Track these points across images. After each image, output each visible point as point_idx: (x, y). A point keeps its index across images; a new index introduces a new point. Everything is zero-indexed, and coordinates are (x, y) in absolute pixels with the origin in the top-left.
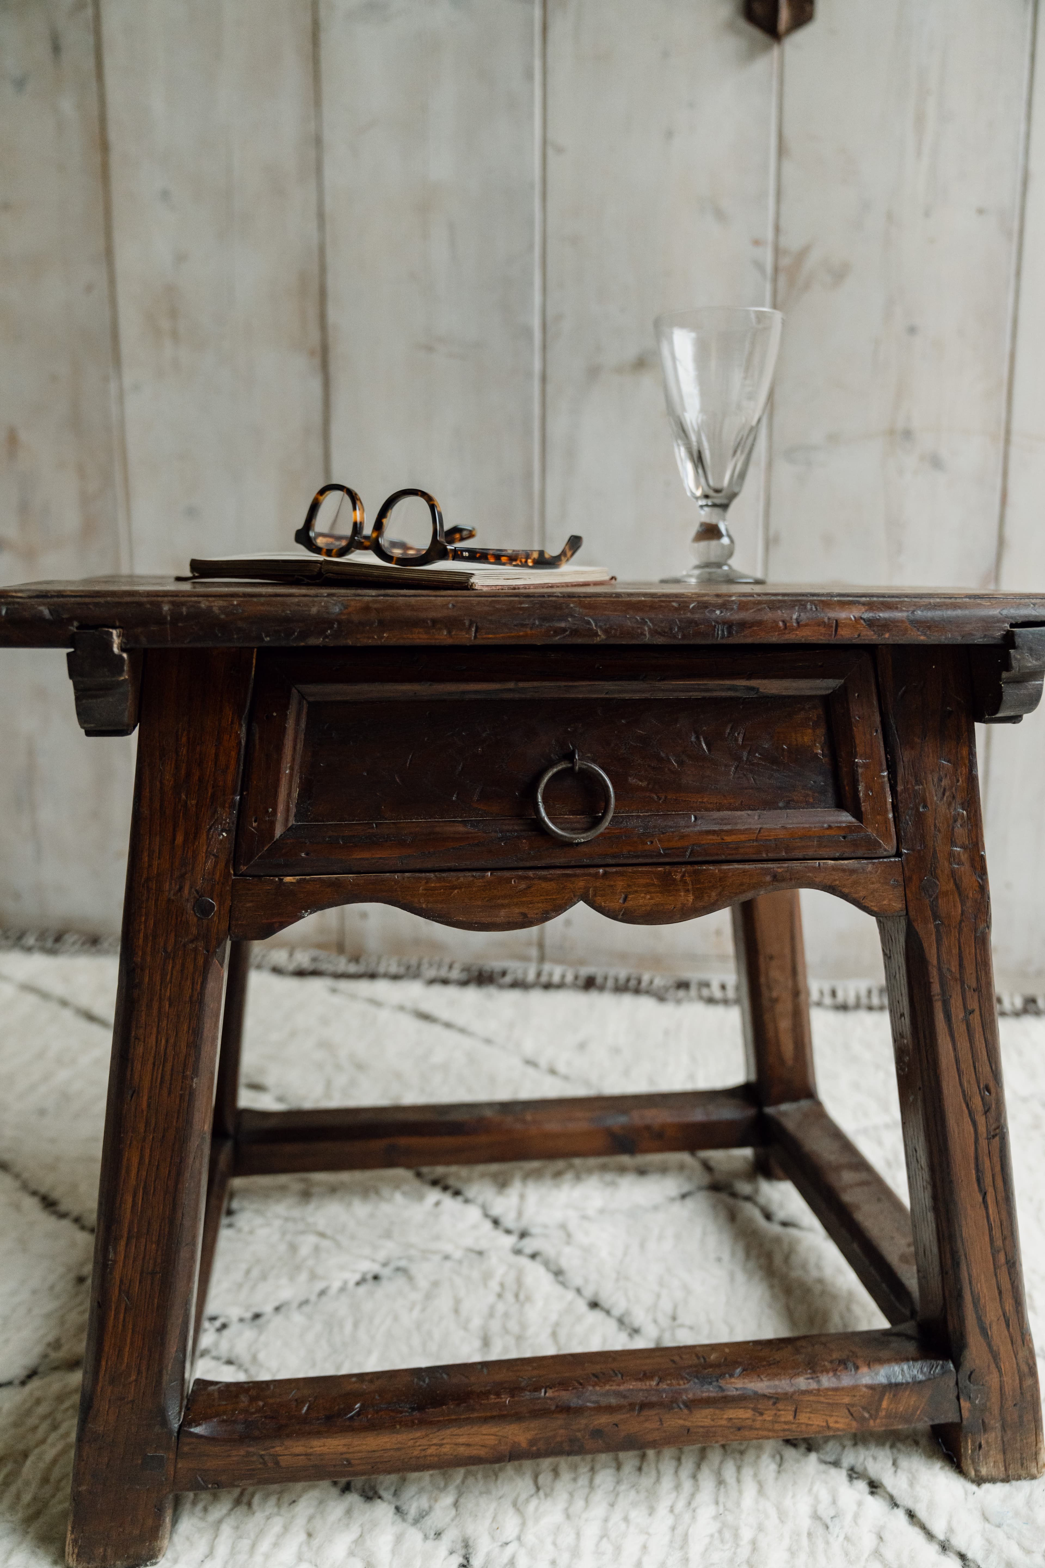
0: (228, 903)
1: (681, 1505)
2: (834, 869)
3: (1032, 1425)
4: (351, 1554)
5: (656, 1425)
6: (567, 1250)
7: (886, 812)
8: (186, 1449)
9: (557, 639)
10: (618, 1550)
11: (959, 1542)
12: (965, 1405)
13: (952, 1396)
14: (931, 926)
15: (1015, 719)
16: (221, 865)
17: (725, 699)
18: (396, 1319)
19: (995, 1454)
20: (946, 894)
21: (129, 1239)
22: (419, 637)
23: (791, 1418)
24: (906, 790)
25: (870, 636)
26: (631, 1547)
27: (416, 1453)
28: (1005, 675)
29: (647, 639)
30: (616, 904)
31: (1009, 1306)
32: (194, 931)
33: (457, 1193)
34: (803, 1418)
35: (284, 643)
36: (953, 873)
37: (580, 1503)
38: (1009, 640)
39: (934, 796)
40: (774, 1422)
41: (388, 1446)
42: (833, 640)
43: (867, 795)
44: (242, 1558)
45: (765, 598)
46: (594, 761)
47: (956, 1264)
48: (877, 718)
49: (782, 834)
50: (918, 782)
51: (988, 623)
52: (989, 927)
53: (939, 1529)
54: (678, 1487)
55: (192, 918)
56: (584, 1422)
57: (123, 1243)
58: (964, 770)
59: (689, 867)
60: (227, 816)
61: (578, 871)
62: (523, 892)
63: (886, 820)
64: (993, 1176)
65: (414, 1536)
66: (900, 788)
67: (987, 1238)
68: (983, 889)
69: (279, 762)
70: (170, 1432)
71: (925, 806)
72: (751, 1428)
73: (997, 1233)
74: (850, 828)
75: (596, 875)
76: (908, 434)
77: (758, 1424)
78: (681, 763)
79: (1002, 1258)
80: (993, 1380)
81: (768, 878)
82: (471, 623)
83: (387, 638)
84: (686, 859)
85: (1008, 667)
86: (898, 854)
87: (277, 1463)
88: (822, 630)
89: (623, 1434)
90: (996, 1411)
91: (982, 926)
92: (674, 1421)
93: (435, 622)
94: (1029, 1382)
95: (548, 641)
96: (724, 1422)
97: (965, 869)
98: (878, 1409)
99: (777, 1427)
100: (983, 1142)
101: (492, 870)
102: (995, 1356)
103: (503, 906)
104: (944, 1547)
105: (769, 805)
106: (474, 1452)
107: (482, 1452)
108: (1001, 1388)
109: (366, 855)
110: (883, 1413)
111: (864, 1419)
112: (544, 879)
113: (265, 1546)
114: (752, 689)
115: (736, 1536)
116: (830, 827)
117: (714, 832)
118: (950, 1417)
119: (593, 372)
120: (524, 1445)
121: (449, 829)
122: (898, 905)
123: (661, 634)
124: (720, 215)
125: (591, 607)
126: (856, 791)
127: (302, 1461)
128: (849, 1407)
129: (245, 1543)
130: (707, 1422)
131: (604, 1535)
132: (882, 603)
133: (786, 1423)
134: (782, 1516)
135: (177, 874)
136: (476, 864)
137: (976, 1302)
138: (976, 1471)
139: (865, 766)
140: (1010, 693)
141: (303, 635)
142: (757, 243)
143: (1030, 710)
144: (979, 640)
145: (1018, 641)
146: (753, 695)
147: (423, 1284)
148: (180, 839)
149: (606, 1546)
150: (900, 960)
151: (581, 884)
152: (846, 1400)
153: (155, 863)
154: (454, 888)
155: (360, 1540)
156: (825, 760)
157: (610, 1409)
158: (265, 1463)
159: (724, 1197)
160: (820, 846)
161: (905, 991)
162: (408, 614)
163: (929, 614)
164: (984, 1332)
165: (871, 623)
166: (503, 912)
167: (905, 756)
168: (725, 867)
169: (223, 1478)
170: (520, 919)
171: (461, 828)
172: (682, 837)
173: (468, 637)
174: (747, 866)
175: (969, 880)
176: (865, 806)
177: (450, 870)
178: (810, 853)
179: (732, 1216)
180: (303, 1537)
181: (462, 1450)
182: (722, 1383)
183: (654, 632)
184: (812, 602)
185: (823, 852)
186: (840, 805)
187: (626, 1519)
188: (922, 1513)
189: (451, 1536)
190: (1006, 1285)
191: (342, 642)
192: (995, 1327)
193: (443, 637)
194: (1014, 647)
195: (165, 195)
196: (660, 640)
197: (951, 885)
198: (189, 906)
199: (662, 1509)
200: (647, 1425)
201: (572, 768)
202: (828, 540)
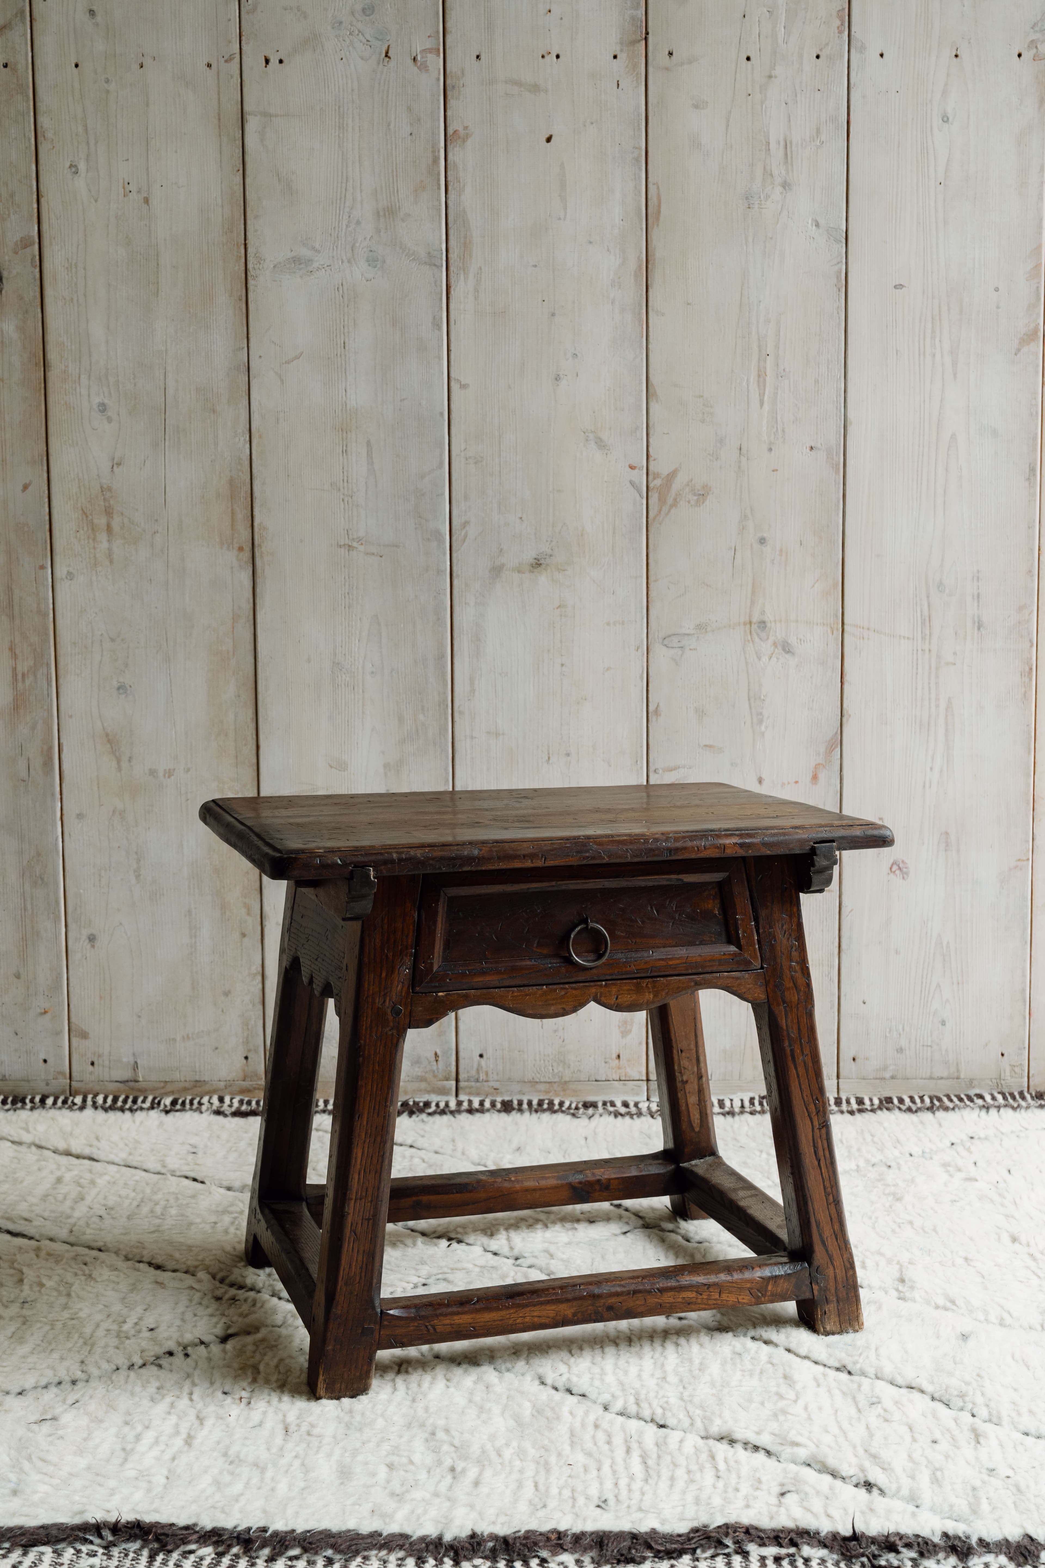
0: (409, 1008)
1: (657, 1355)
2: (727, 977)
3: (854, 1299)
4: (476, 1382)
5: (643, 1302)
6: (553, 1261)
7: (754, 944)
8: (386, 1323)
9: (585, 862)
10: (626, 1372)
11: (813, 1356)
12: (815, 1287)
13: (808, 1282)
14: (782, 1007)
15: (821, 891)
16: (405, 989)
17: (666, 886)
19: (834, 1318)
20: (789, 989)
21: (356, 1199)
22: (517, 864)
23: (717, 1296)
24: (764, 932)
25: (741, 852)
26: (634, 1370)
27: (511, 1322)
28: (812, 869)
29: (629, 860)
30: (613, 1001)
31: (836, 1227)
32: (391, 1024)
33: (459, 1241)
34: (724, 1296)
35: (451, 870)
36: (792, 977)
38: (813, 851)
39: (779, 935)
40: (708, 1299)
41: (496, 1318)
42: (723, 856)
43: (743, 936)
45: (687, 834)
46: (597, 923)
47: (806, 1204)
48: (748, 893)
49: (699, 959)
50: (771, 927)
51: (802, 842)
52: (813, 1006)
53: (803, 1352)
55: (391, 1018)
56: (602, 1301)
57: (353, 1202)
58: (795, 920)
59: (650, 980)
60: (408, 961)
61: (592, 984)
62: (563, 997)
63: (755, 949)
64: (824, 1150)
65: (509, 1375)
66: (761, 931)
67: (822, 1187)
68: (809, 985)
69: (435, 930)
70: (377, 1313)
71: (775, 940)
72: (696, 1303)
73: (827, 1184)
74: (735, 954)
75: (601, 986)
76: (763, 625)
77: (699, 1301)
78: (643, 922)
79: (831, 1198)
80: (830, 1272)
81: (692, 984)
82: (542, 855)
83: (502, 866)
84: (648, 975)
85: (813, 866)
86: (762, 968)
87: (435, 1329)
88: (717, 850)
89: (625, 1308)
90: (833, 1291)
91: (810, 1006)
92: (652, 1300)
93: (524, 856)
94: (851, 1273)
95: (580, 863)
96: (680, 1300)
97: (798, 975)
98: (766, 1291)
99: (710, 1302)
100: (817, 1131)
101: (547, 985)
102: (831, 1257)
103: (553, 1004)
104: (806, 1359)
105: (692, 944)
106: (543, 1321)
107: (547, 1321)
108: (835, 1277)
109: (480, 979)
110: (769, 1293)
111: (758, 1297)
112: (575, 989)
114: (680, 880)
115: (691, 1362)
116: (724, 954)
117: (663, 960)
118: (808, 1295)
119: (497, 571)
120: (570, 1316)
121: (524, 963)
122: (763, 996)
123: (637, 856)
124: (601, 444)
125: (600, 844)
126: (738, 934)
127: (448, 1329)
128: (750, 1290)
130: (671, 1300)
131: (617, 1368)
132: (747, 834)
133: (715, 1300)
134: (716, 1354)
135: (382, 993)
136: (539, 982)
137: (818, 1226)
138: (824, 1328)
139: (742, 920)
140: (815, 879)
141: (461, 866)
142: (632, 468)
143: (828, 886)
144: (798, 852)
145: (818, 852)
146: (680, 883)
148: (384, 975)
149: (619, 1371)
150: (766, 1029)
151: (593, 990)
152: (748, 1285)
153: (371, 988)
154: (527, 995)
155: (479, 1379)
156: (720, 917)
157: (617, 1294)
158: (428, 1330)
159: (656, 1231)
160: (719, 965)
161: (769, 1046)
162: (511, 852)
163: (771, 839)
164: (823, 1243)
165: (742, 845)
166: (552, 1008)
167: (763, 913)
168: (669, 978)
169: (405, 1340)
170: (561, 1011)
171: (528, 963)
172: (646, 963)
173: (539, 863)
174: (681, 978)
175: (801, 981)
176: (743, 942)
177: (524, 986)
178: (715, 969)
179: (663, 1240)
181: (536, 1319)
182: (678, 1278)
183: (633, 856)
184: (711, 836)
185: (721, 968)
186: (729, 942)
187: (627, 1362)
188: (793, 1348)
189: (530, 1374)
190: (834, 1216)
191: (479, 868)
192: (829, 1239)
193: (528, 864)
194: (816, 855)
195: (103, 408)
196: (636, 860)
197: (791, 985)
198: (389, 1011)
199: (647, 1357)
200: (637, 1302)
201: (587, 927)
202: (701, 713)
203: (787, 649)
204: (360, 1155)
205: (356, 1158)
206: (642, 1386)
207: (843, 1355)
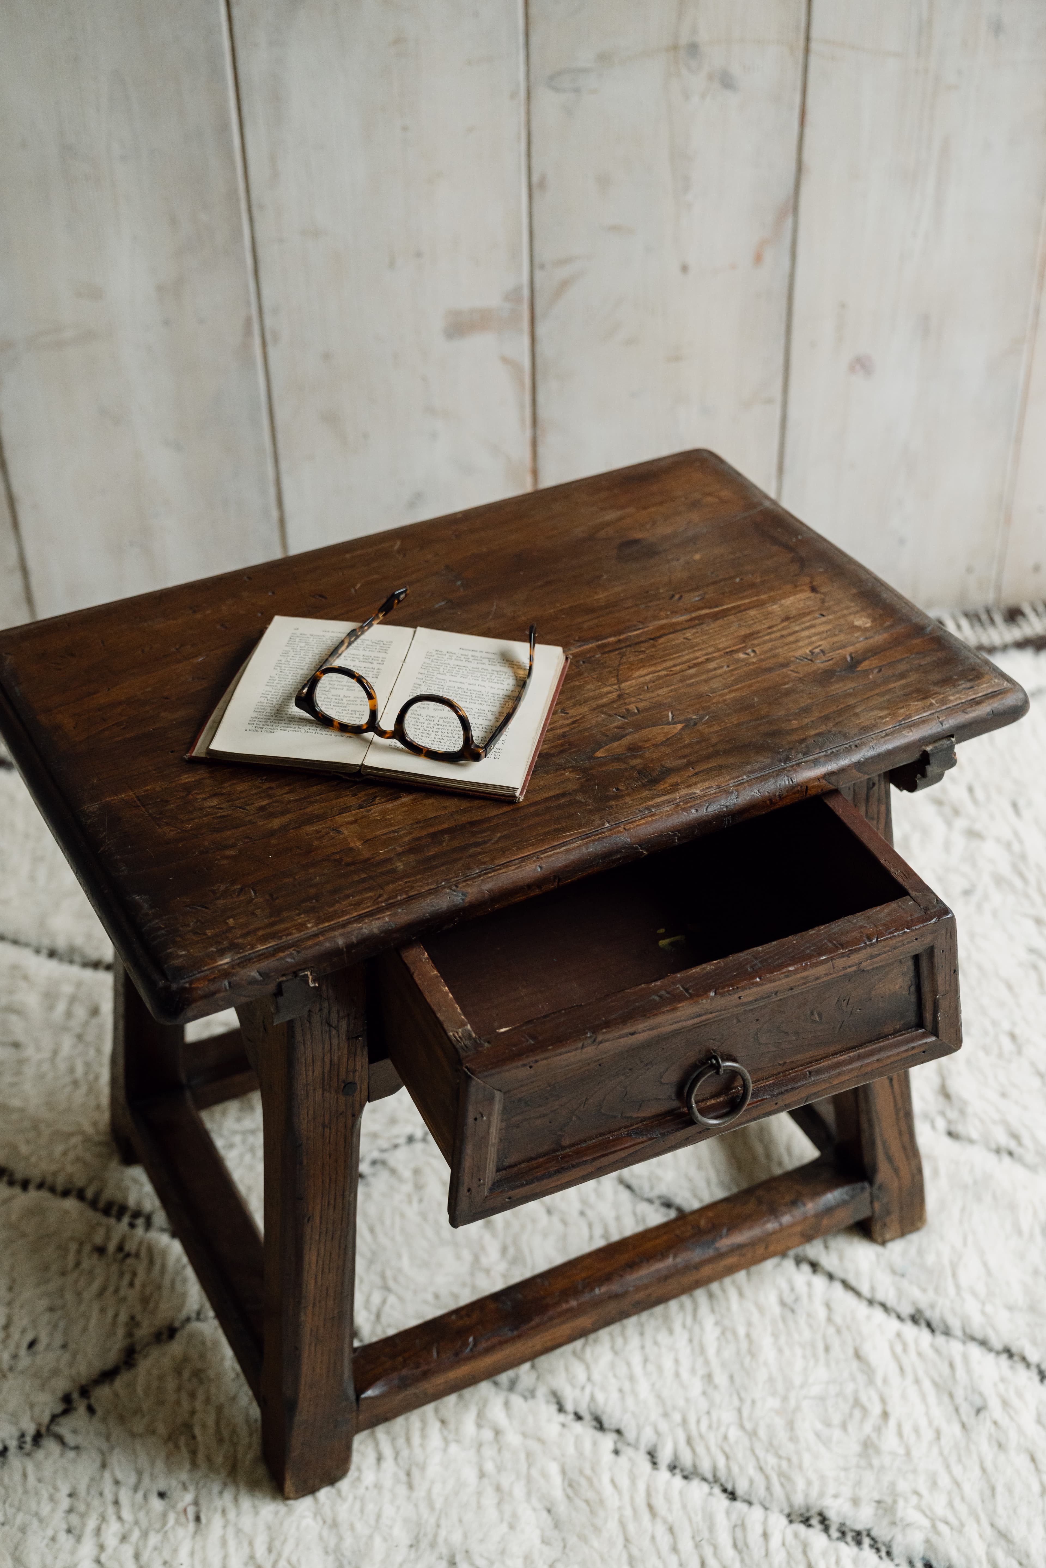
0: (367, 1081)
1: (689, 1320)
3: (919, 1204)
4: (479, 1426)
5: (675, 1286)
10: (660, 1369)
11: (880, 1296)
12: (876, 1204)
13: (868, 1202)
16: (358, 1059)
18: (403, 1216)
19: (895, 1224)
21: (314, 1304)
26: (668, 1364)
27: (518, 1356)
31: (906, 1139)
32: (343, 1107)
34: (771, 1248)
37: (619, 1341)
38: (925, 758)
40: (752, 1258)
41: (499, 1358)
44: (405, 1453)
53: (865, 1290)
54: (682, 1307)
55: (341, 1100)
56: (628, 1299)
57: (310, 1308)
65: (516, 1400)
70: (352, 1402)
73: (898, 1098)
76: (693, 49)
79: (902, 1114)
80: (895, 1185)
82: (555, 878)
89: (654, 1298)
90: (896, 1203)
92: (687, 1279)
94: (917, 1177)
99: (755, 1259)
102: (896, 1171)
104: (871, 1302)
106: (557, 1341)
107: (562, 1340)
108: (900, 1188)
110: (823, 1228)
111: (811, 1235)
113: (416, 1440)
115: (735, 1334)
118: (866, 1214)
120: (589, 1326)
128: (801, 1232)
129: (401, 1441)
130: (710, 1272)
131: (646, 1361)
133: (761, 1255)
134: (761, 1310)
137: (884, 1143)
138: (883, 1237)
147: (407, 1174)
149: (651, 1367)
155: (480, 1415)
157: (644, 1286)
158: (418, 1397)
164: (890, 1159)
169: (389, 1415)
173: (550, 887)
180: (438, 1425)
181: (548, 1343)
182: (716, 1245)
187: (656, 1343)
188: (853, 1282)
189: (542, 1392)
190: (904, 1128)
192: (896, 1154)
199: (677, 1326)
200: (669, 1286)
202: (604, 181)
203: (726, 81)
204: (314, 1259)
205: (309, 1264)
206: (687, 1400)
207: (916, 1293)
